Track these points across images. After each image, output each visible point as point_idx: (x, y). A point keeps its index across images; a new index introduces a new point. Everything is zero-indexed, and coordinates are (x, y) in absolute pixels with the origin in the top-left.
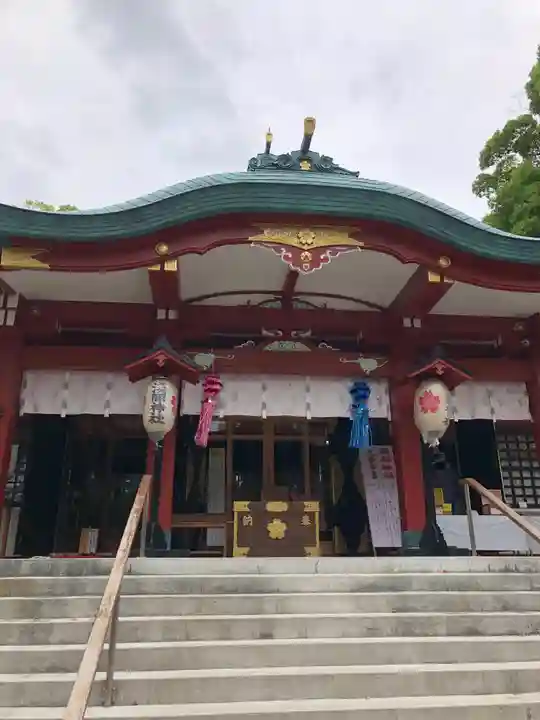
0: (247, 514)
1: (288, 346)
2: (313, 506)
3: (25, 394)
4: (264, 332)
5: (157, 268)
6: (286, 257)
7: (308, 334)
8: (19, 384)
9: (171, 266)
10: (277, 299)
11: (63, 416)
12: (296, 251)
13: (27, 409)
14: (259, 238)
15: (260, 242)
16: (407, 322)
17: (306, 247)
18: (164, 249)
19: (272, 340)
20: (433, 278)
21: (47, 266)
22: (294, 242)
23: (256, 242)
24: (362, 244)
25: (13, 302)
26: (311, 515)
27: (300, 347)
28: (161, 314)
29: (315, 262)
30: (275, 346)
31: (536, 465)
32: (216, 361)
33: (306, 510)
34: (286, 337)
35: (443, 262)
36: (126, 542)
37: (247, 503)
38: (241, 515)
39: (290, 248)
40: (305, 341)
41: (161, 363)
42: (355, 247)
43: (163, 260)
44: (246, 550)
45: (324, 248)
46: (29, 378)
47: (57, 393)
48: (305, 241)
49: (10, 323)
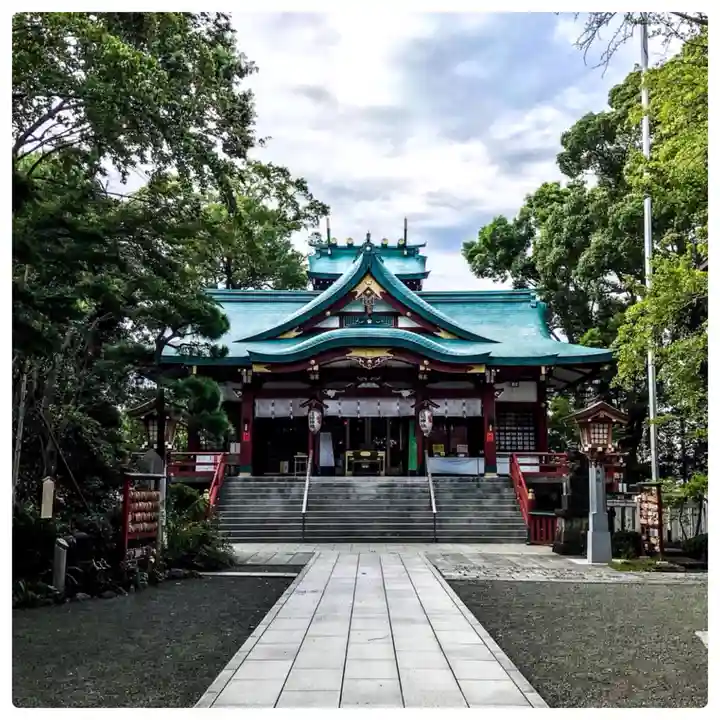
0: (352, 457)
1: (369, 385)
2: (382, 454)
3: (257, 408)
4: (359, 379)
5: (311, 369)
6: (361, 362)
7: (378, 379)
8: (253, 406)
9: (316, 368)
11: (273, 418)
12: (366, 360)
13: (257, 415)
15: (351, 356)
16: (420, 377)
17: (369, 358)
18: (313, 362)
19: (360, 383)
21: (270, 371)
22: (364, 356)
23: (349, 356)
24: (393, 355)
25: (250, 373)
26: (382, 457)
27: (374, 385)
28: (312, 378)
29: (373, 363)
30: (363, 385)
31: (532, 428)
32: (336, 394)
33: (379, 455)
34: (369, 381)
35: (426, 362)
37: (352, 452)
38: (349, 457)
39: (363, 358)
40: (376, 382)
41: (314, 405)
42: (389, 356)
43: (313, 366)
44: (350, 472)
45: (376, 358)
46: (257, 402)
47: (269, 408)
48: (369, 355)
49: (249, 381)
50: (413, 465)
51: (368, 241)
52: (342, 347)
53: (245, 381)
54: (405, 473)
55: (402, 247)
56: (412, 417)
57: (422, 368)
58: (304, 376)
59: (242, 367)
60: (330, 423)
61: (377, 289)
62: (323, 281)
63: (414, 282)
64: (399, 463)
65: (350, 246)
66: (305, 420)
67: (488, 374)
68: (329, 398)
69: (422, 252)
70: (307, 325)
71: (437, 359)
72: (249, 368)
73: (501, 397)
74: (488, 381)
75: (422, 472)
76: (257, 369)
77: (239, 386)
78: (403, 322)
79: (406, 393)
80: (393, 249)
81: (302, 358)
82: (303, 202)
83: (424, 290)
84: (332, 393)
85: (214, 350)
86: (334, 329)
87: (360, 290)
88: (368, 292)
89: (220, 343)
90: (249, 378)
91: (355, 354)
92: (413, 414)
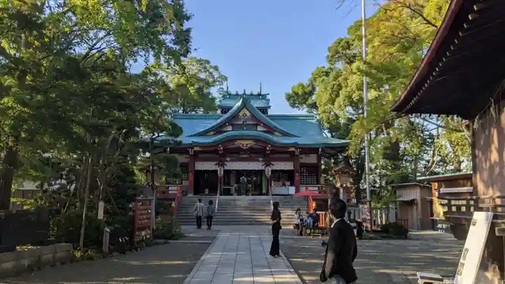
1: (244, 156)
3: (196, 166)
9: (222, 148)
11: (203, 170)
13: (196, 169)
23: (236, 143)
24: (255, 143)
25: (193, 150)
29: (246, 146)
30: (242, 156)
32: (230, 159)
34: (245, 154)
35: (269, 146)
39: (242, 144)
40: (248, 155)
41: (220, 164)
43: (220, 148)
44: (236, 194)
45: (248, 144)
48: (245, 142)
50: (264, 191)
51: (245, 92)
52: (232, 139)
53: (191, 154)
54: (261, 194)
55: (259, 95)
56: (262, 170)
57: (268, 148)
58: (216, 152)
59: (189, 148)
60: (227, 172)
61: (248, 114)
62: (225, 110)
63: (264, 110)
64: (258, 190)
65: (237, 95)
66: (216, 171)
67: (296, 151)
68: (227, 161)
69: (268, 97)
70: (218, 129)
71: (274, 144)
72: (192, 148)
73: (301, 161)
74: (296, 154)
75: (267, 194)
76: (196, 149)
77: (188, 156)
78: (260, 128)
79: (261, 159)
80: (255, 95)
81: (216, 144)
82: (216, 75)
83: (269, 114)
84: (228, 159)
85: (176, 142)
86: (230, 132)
87: (241, 114)
88: (245, 115)
89: (179, 139)
90: (193, 152)
91: (239, 142)
92: (263, 169)
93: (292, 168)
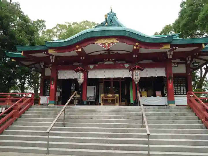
0: (103, 97)
1: (109, 63)
2: (117, 95)
3: (59, 75)
4: (104, 60)
5: (77, 50)
6: (102, 46)
7: (114, 60)
8: (57, 73)
9: (80, 50)
10: (107, 52)
11: (66, 79)
13: (59, 78)
14: (96, 42)
15: (97, 43)
16: (134, 56)
17: (106, 43)
18: (78, 46)
19: (106, 61)
20: (135, 48)
21: (56, 52)
22: (104, 42)
23: (96, 43)
24: (119, 41)
25: (54, 57)
26: (117, 97)
27: (111, 63)
28: (81, 58)
29: (109, 46)
30: (106, 63)
32: (94, 67)
33: (116, 96)
34: (109, 61)
35: (137, 44)
36: (67, 103)
37: (104, 95)
38: (102, 97)
39: (103, 44)
40: (112, 61)
41: (80, 69)
42: (117, 42)
45: (110, 43)
46: (59, 72)
47: (65, 75)
48: (106, 41)
49: (54, 61)
50: (132, 101)
51: (111, 11)
53: (52, 61)
56: (130, 78)
67: (168, 53)
68: (90, 69)
71: (143, 41)
74: (169, 57)
79: (127, 66)
81: (71, 44)
84: (91, 67)
90: (54, 60)
91: (99, 41)
92: (130, 76)
93: (164, 75)
